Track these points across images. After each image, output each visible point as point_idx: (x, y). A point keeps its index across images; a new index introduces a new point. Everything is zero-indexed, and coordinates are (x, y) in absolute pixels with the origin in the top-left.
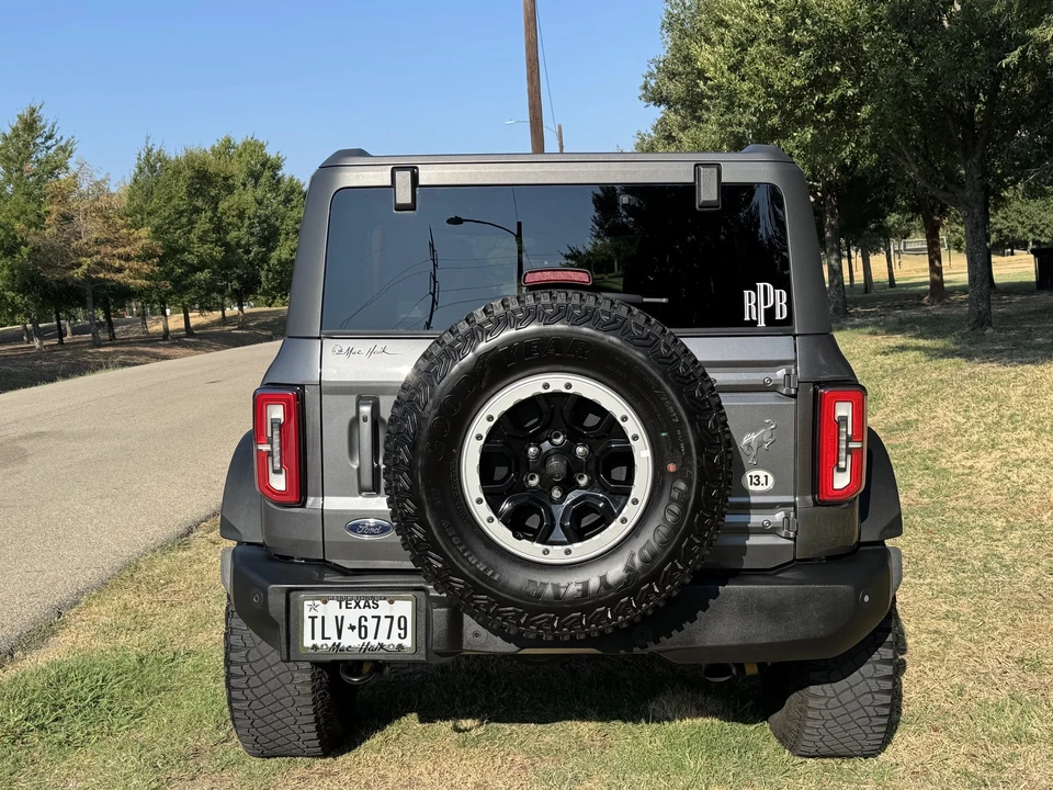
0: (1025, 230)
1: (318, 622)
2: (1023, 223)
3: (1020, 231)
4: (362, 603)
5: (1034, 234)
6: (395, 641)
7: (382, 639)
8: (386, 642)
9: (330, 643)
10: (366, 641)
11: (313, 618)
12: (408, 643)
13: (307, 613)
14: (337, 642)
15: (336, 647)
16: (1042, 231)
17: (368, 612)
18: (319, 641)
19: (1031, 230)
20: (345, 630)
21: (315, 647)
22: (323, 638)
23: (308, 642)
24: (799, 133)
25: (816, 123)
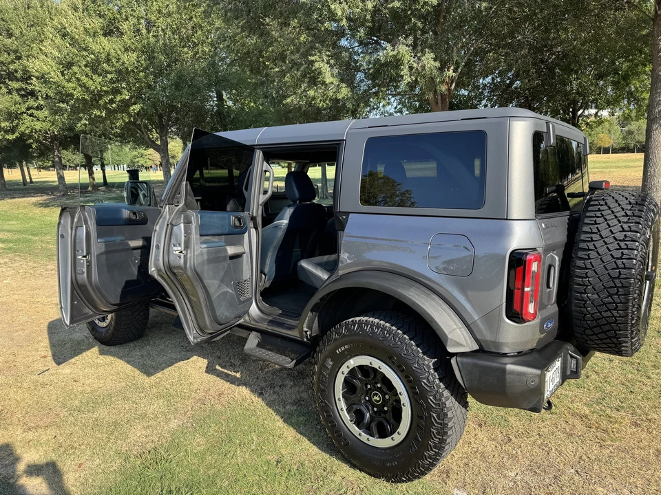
4: (554, 366)
7: (555, 381)
9: (549, 393)
10: (554, 385)
11: (546, 382)
12: (559, 379)
14: (550, 390)
17: (554, 370)
20: (550, 383)
22: (547, 391)
23: (545, 397)
24: (96, 112)
25: (107, 109)
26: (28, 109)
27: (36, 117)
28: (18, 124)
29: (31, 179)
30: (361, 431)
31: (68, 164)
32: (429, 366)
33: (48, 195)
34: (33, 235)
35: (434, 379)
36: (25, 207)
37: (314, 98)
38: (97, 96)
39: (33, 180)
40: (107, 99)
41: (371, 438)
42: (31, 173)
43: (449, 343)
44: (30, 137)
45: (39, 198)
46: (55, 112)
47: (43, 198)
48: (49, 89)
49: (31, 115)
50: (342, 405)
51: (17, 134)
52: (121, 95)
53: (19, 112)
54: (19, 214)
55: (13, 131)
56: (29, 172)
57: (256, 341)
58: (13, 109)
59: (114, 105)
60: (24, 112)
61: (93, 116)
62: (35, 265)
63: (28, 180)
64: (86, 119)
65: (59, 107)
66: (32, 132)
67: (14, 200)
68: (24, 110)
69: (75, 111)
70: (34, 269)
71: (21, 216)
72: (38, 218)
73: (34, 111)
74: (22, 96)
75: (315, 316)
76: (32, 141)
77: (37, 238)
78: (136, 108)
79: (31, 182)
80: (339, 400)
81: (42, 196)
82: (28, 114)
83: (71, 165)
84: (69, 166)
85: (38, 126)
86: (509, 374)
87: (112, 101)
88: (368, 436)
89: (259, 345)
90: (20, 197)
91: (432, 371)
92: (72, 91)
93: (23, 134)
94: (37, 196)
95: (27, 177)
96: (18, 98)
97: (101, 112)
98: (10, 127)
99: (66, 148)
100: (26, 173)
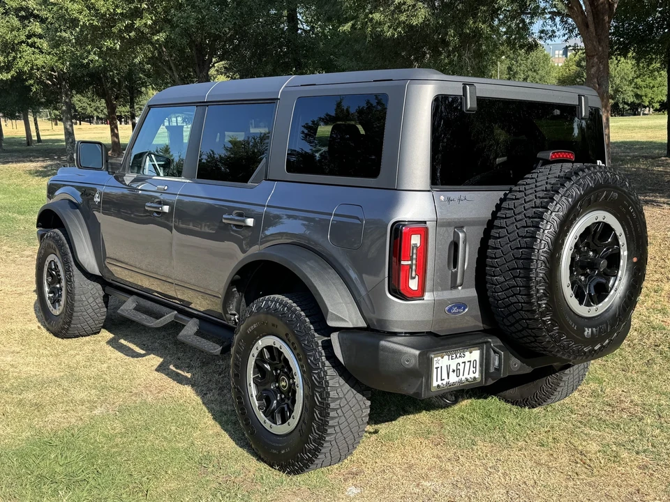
0: (92, 109)
1: (439, 370)
2: (90, 105)
3: (89, 110)
4: (458, 355)
5: (97, 111)
6: (472, 375)
7: (466, 375)
8: (468, 377)
9: (444, 382)
10: (460, 378)
11: (437, 368)
12: (477, 375)
13: (435, 366)
14: (448, 381)
15: (448, 383)
16: (102, 111)
17: (461, 360)
18: (440, 382)
19: (95, 110)
20: (451, 373)
21: (438, 386)
22: (442, 380)
23: (435, 384)
24: (108, 43)
25: (122, 39)
26: (29, 37)
27: (38, 48)
28: (15, 58)
29: (38, 135)
30: (266, 419)
31: (96, 113)
32: (318, 343)
33: (53, 159)
34: (19, 213)
35: (321, 356)
36: (19, 176)
37: (380, 24)
38: (109, 21)
39: (42, 138)
40: (121, 25)
41: (273, 425)
42: (40, 128)
43: (329, 316)
44: (31, 76)
45: (39, 164)
46: (56, 43)
47: (44, 164)
48: (50, 11)
49: (33, 45)
50: (253, 391)
51: (13, 72)
52: (142, 18)
53: (16, 42)
54: (9, 185)
55: (8, 67)
56: (36, 124)
57: (195, 329)
58: (9, 37)
59: (133, 34)
60: (23, 42)
61: (105, 49)
62: (10, 249)
63: (35, 138)
64: (95, 54)
65: (60, 37)
66: (32, 69)
67: (6, 166)
68: (23, 38)
69: (80, 42)
70: (8, 254)
71: (11, 188)
72: (32, 191)
73: (36, 40)
74: (22, 19)
75: (242, 296)
76: (31, 82)
77: (22, 217)
78: (161, 37)
79: (39, 140)
80: (250, 384)
81: (43, 161)
82: (28, 44)
83: (101, 116)
84: (98, 118)
85: (40, 60)
86: (382, 350)
87: (129, 28)
88: (271, 423)
89: (198, 333)
90: (16, 162)
91: (320, 348)
92: (76, 15)
93: (21, 73)
94: (38, 161)
95: (34, 134)
96: (16, 22)
97: (115, 44)
98: (4, 62)
99: (80, 92)
100: (32, 127)
